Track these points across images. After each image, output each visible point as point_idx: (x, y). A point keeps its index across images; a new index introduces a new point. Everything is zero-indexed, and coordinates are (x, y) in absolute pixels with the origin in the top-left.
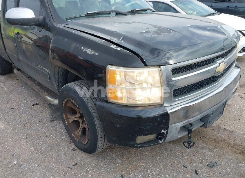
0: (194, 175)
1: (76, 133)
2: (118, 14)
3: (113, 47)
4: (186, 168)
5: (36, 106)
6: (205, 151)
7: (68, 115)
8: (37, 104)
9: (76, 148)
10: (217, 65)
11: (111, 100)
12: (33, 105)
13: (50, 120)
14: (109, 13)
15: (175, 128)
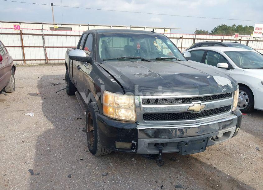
0: (159, 188)
1: (91, 139)
2: (143, 60)
3: (112, 80)
4: (157, 182)
5: (79, 120)
6: (182, 177)
7: (90, 125)
8: (81, 119)
9: (89, 151)
10: (192, 104)
11: (105, 114)
12: (78, 119)
13: (83, 130)
14: (137, 59)
15: (144, 142)
